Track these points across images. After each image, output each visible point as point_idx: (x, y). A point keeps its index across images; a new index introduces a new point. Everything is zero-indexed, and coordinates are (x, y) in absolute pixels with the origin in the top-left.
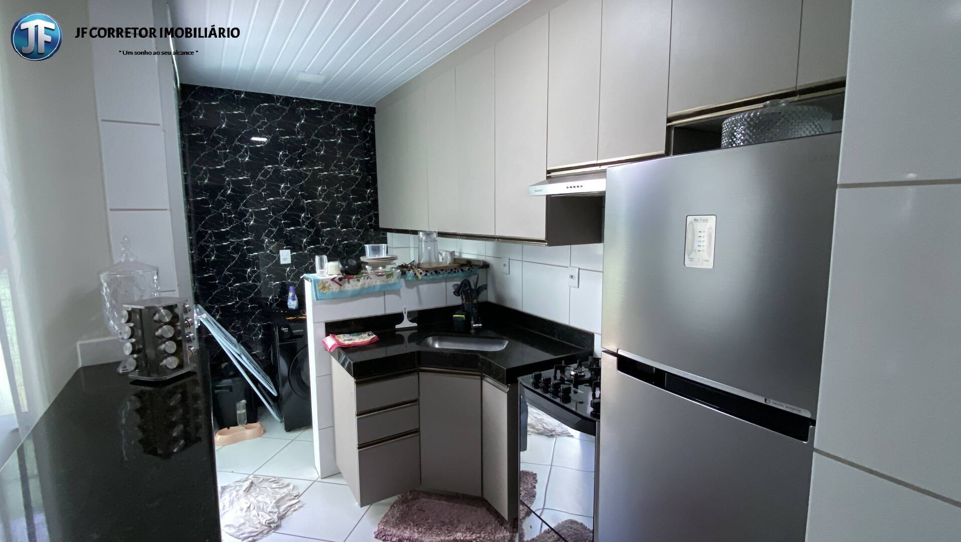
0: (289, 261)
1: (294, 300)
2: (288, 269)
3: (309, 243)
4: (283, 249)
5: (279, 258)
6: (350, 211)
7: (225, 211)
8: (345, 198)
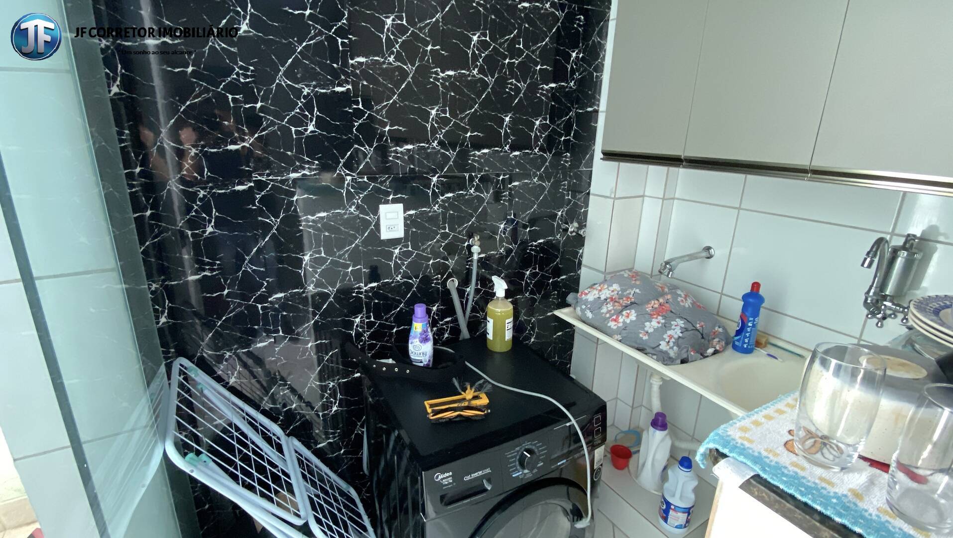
0: (399, 233)
1: (425, 340)
2: (397, 251)
3: (446, 187)
4: (387, 202)
5: (378, 225)
6: (531, 106)
7: (233, 88)
8: (525, 70)
